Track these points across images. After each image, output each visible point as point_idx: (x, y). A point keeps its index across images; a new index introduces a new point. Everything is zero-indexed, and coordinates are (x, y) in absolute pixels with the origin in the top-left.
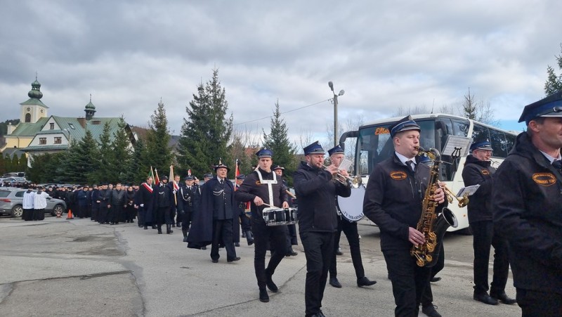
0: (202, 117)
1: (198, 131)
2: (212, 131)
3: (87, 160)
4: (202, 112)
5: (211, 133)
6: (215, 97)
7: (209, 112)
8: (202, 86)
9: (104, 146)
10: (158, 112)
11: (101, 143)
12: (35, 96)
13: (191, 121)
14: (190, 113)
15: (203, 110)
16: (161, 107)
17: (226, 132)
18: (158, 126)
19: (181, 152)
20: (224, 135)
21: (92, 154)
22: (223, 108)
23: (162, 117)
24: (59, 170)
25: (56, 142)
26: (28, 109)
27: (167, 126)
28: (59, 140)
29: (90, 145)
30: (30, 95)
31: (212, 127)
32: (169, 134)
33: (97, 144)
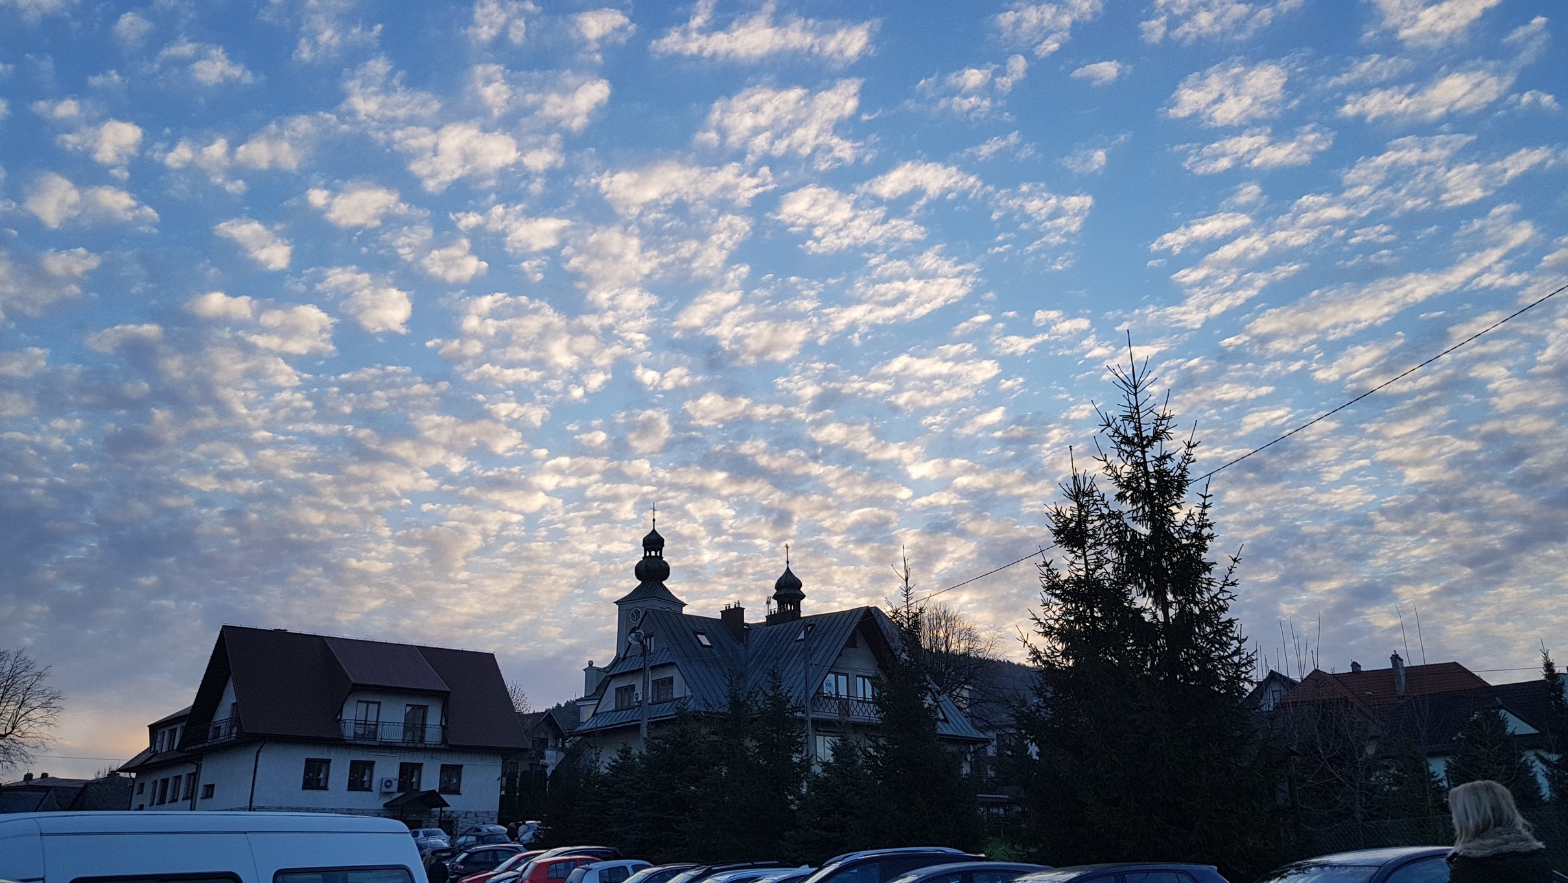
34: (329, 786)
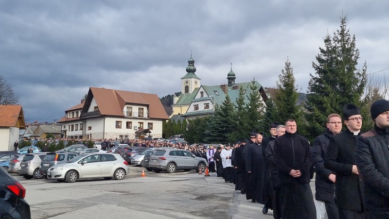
0: (330, 71)
1: (327, 86)
2: (342, 84)
3: (227, 122)
4: (330, 65)
5: (341, 86)
6: (343, 46)
7: (337, 64)
8: (328, 37)
9: (240, 109)
10: (285, 71)
11: (237, 106)
12: (191, 71)
13: (318, 76)
14: (317, 68)
15: (331, 63)
16: (288, 65)
17: (359, 84)
18: (286, 85)
19: (310, 110)
20: (356, 87)
21: (231, 116)
22: (353, 57)
23: (289, 76)
24: (207, 132)
25: (205, 108)
26: (187, 82)
27: (295, 84)
28: (207, 106)
29: (229, 108)
30: (187, 70)
31: (342, 80)
32: (297, 92)
33: (234, 107)
34: (122, 127)
